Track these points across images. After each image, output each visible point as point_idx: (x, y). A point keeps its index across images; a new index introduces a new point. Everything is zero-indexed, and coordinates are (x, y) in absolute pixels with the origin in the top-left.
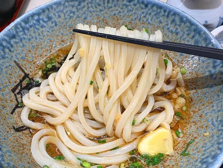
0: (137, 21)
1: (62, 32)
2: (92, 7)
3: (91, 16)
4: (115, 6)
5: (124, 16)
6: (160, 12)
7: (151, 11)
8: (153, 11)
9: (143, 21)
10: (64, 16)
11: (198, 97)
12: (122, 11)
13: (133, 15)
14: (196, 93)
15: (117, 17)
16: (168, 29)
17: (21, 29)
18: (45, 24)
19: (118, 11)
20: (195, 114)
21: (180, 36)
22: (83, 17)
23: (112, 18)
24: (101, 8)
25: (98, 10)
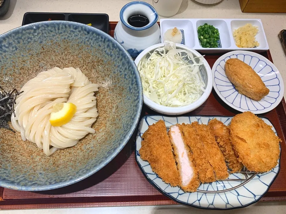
0: (83, 44)
1: (22, 54)
2: (45, 33)
3: (45, 40)
4: (64, 32)
5: (72, 40)
6: (99, 38)
7: (92, 36)
8: (94, 37)
9: (87, 44)
10: (23, 42)
12: (70, 36)
13: (79, 39)
15: (67, 41)
16: (105, 51)
18: (7, 50)
19: (67, 36)
21: (113, 58)
22: (39, 41)
23: (63, 41)
24: (52, 33)
25: (51, 35)
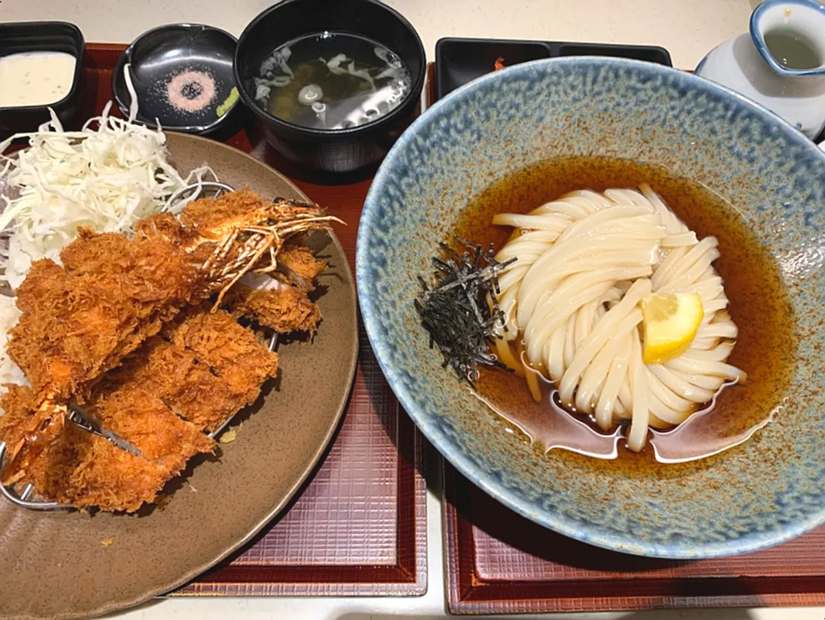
0: (656, 126)
1: (489, 152)
2: (557, 92)
3: (553, 114)
4: (609, 90)
5: (626, 115)
6: (714, 109)
7: (693, 104)
8: (697, 106)
9: (671, 126)
10: (498, 116)
11: (805, 304)
12: (622, 101)
13: (649, 112)
14: (799, 295)
15: (610, 116)
16: (731, 148)
17: (417, 153)
18: (459, 138)
19: (614, 103)
20: (803, 341)
21: (759, 165)
22: (536, 117)
23: (599, 117)
24: (575, 94)
25: (570, 99)
